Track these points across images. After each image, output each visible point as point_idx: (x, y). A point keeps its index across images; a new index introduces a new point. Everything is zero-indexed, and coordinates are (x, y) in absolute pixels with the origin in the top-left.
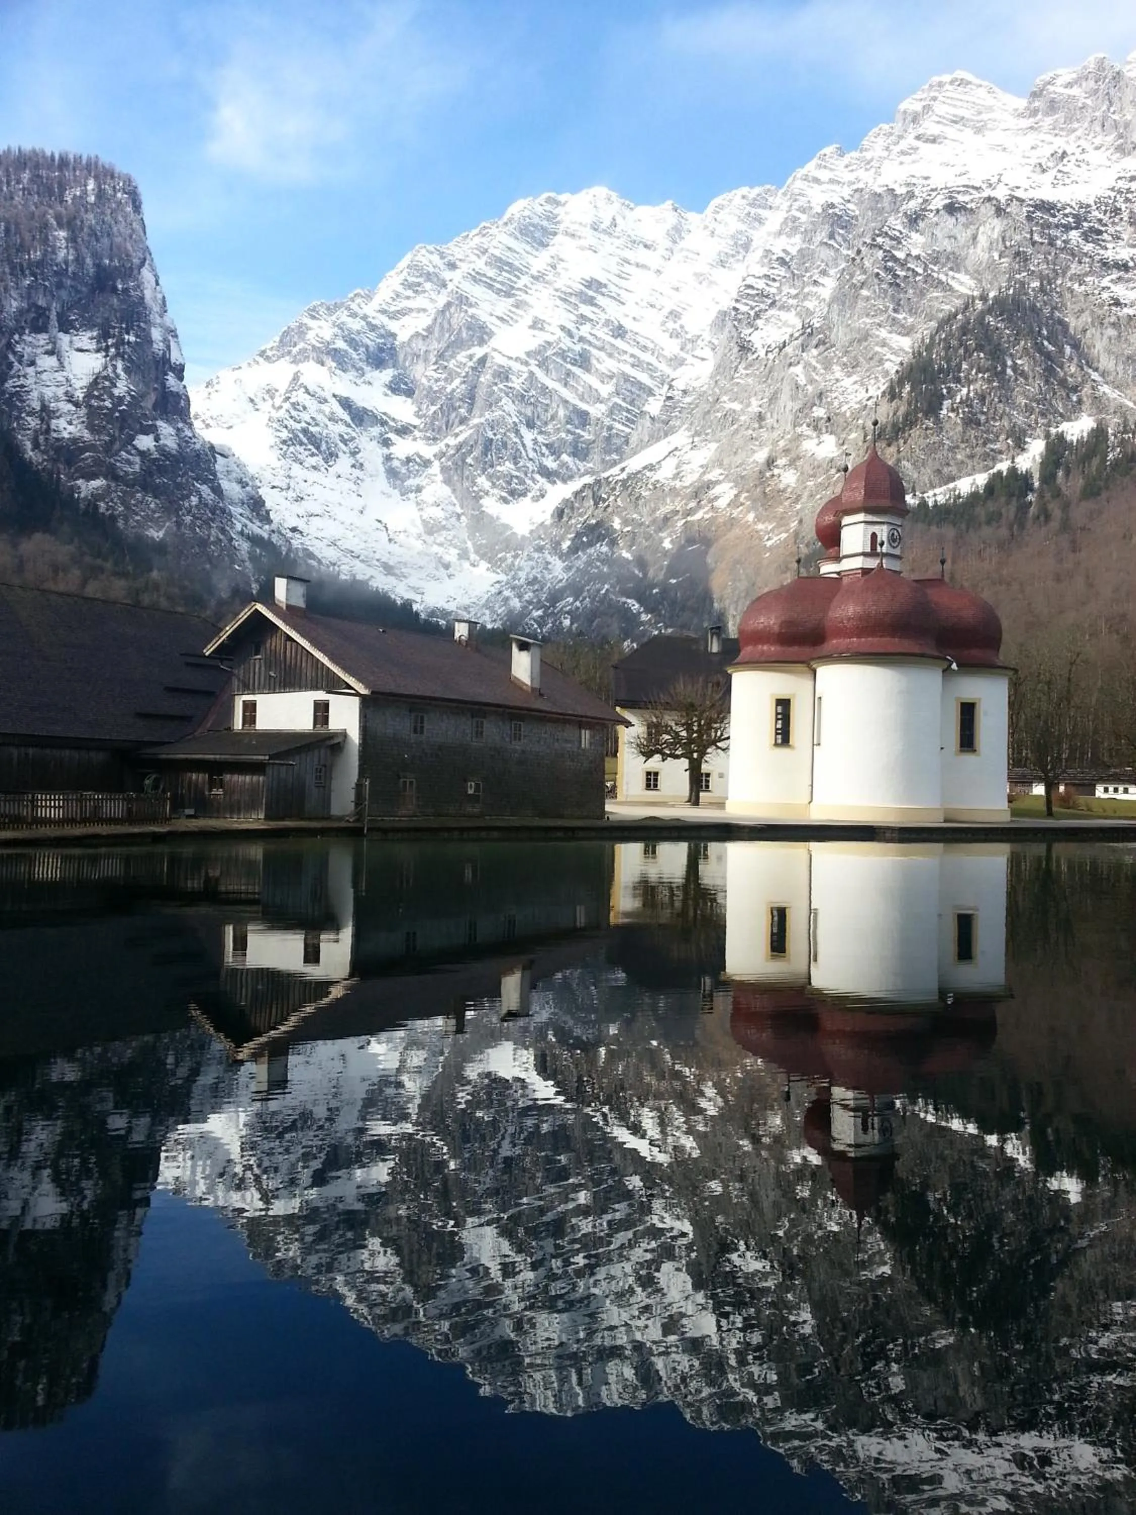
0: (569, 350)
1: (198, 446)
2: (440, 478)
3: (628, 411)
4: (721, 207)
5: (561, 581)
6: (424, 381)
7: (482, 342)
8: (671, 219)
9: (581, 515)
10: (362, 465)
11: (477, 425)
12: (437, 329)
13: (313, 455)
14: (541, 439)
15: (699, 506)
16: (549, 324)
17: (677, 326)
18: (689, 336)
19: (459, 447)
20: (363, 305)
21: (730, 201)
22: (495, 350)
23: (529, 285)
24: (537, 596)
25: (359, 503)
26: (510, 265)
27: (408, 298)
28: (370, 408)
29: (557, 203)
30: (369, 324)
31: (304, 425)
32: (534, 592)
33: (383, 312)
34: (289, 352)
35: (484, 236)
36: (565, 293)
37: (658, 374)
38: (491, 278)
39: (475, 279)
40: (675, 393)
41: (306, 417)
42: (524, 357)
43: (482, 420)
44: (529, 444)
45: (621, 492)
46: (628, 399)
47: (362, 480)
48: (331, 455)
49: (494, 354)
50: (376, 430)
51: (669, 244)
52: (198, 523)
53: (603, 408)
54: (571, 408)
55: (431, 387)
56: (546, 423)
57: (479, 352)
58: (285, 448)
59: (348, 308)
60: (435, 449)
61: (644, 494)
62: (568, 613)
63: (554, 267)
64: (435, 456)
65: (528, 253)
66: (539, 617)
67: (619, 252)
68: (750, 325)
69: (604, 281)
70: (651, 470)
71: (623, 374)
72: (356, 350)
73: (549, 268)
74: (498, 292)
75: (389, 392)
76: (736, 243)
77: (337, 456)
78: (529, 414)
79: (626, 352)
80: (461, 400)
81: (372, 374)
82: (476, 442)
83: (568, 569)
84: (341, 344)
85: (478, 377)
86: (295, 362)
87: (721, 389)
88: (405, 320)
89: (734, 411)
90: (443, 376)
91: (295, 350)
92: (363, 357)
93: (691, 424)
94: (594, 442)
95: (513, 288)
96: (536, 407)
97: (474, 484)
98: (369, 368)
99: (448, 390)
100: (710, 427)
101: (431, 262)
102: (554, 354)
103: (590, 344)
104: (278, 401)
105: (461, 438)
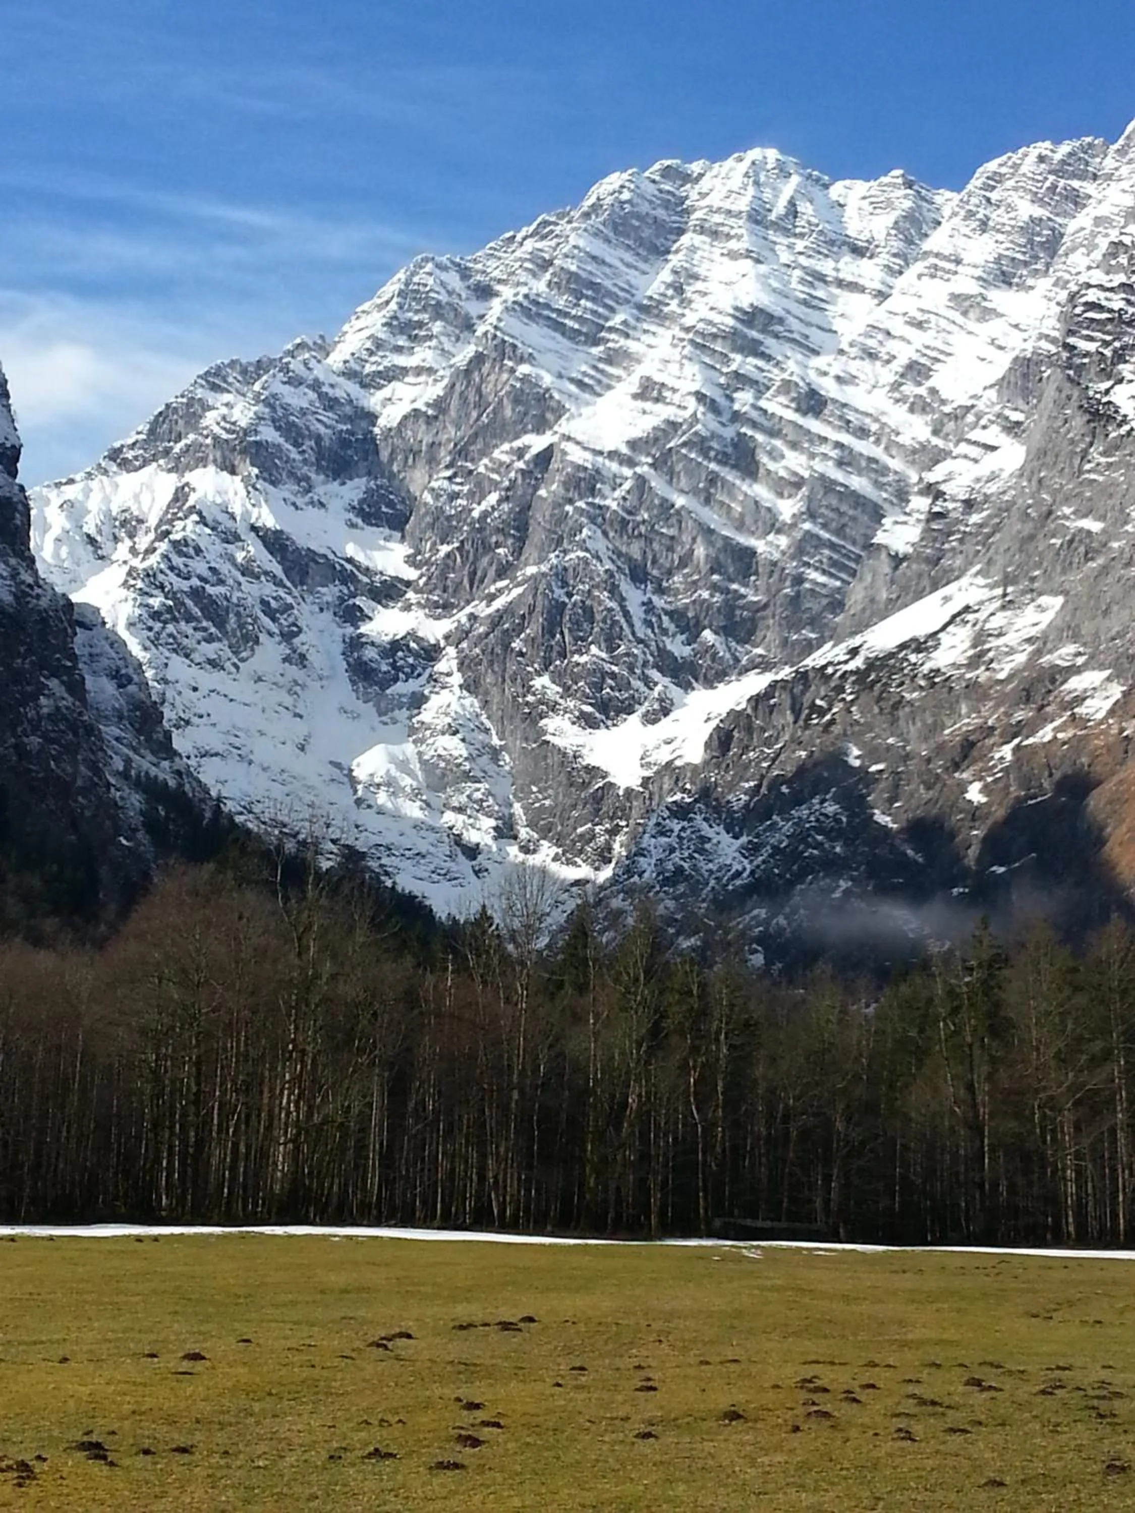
0: (714, 436)
1: (44, 603)
2: (457, 679)
3: (833, 546)
4: (997, 179)
5: (738, 874)
6: (428, 498)
7: (541, 426)
8: (904, 201)
9: (768, 743)
10: (303, 657)
11: (533, 577)
12: (455, 403)
13: (210, 639)
14: (659, 602)
15: (1041, 719)
16: (674, 390)
17: (922, 391)
18: (947, 409)
19: (496, 620)
20: (313, 363)
21: (1016, 166)
22: (569, 439)
23: (632, 322)
24: (682, 908)
25: (300, 729)
26: (592, 285)
27: (399, 349)
28: (322, 551)
29: (686, 178)
30: (322, 396)
31: (195, 582)
32: (676, 898)
33: (349, 374)
34: (167, 452)
35: (544, 237)
36: (702, 335)
37: (891, 478)
38: (559, 311)
39: (526, 312)
40: (950, 505)
41: (199, 567)
42: (625, 450)
43: (544, 568)
44: (637, 613)
45: (857, 694)
46: (834, 525)
47: (303, 687)
48: (246, 638)
49: (569, 446)
50: (330, 592)
51: (897, 245)
52: (54, 749)
53: (783, 541)
54: (719, 544)
55: (441, 510)
56: (670, 573)
57: (537, 443)
58: (158, 626)
59: (285, 369)
60: (446, 626)
61: (908, 696)
62: (759, 940)
63: (679, 290)
64: (447, 637)
65: (628, 265)
66: (693, 949)
67: (802, 260)
68: (1106, 374)
69: (778, 311)
70: (918, 650)
71: (823, 477)
72: (296, 444)
73: (670, 292)
74: (572, 335)
75: (359, 521)
76: (1031, 242)
77: (257, 641)
78: (637, 555)
79: (825, 439)
80: (499, 531)
81: (325, 488)
82: (532, 609)
83: (751, 850)
84: (269, 434)
85: (536, 488)
86: (177, 468)
87: (1054, 493)
88: (396, 388)
89: (1089, 533)
90: (466, 489)
91: (177, 448)
92: (311, 456)
93: (990, 562)
94: (766, 606)
95: (602, 328)
96: (649, 541)
97: (529, 689)
98: (322, 477)
99: (476, 514)
100: (1038, 565)
101: (442, 284)
102: (684, 444)
103: (754, 425)
104: (143, 541)
105: (499, 603)
